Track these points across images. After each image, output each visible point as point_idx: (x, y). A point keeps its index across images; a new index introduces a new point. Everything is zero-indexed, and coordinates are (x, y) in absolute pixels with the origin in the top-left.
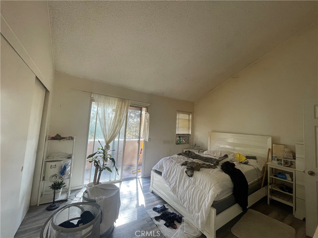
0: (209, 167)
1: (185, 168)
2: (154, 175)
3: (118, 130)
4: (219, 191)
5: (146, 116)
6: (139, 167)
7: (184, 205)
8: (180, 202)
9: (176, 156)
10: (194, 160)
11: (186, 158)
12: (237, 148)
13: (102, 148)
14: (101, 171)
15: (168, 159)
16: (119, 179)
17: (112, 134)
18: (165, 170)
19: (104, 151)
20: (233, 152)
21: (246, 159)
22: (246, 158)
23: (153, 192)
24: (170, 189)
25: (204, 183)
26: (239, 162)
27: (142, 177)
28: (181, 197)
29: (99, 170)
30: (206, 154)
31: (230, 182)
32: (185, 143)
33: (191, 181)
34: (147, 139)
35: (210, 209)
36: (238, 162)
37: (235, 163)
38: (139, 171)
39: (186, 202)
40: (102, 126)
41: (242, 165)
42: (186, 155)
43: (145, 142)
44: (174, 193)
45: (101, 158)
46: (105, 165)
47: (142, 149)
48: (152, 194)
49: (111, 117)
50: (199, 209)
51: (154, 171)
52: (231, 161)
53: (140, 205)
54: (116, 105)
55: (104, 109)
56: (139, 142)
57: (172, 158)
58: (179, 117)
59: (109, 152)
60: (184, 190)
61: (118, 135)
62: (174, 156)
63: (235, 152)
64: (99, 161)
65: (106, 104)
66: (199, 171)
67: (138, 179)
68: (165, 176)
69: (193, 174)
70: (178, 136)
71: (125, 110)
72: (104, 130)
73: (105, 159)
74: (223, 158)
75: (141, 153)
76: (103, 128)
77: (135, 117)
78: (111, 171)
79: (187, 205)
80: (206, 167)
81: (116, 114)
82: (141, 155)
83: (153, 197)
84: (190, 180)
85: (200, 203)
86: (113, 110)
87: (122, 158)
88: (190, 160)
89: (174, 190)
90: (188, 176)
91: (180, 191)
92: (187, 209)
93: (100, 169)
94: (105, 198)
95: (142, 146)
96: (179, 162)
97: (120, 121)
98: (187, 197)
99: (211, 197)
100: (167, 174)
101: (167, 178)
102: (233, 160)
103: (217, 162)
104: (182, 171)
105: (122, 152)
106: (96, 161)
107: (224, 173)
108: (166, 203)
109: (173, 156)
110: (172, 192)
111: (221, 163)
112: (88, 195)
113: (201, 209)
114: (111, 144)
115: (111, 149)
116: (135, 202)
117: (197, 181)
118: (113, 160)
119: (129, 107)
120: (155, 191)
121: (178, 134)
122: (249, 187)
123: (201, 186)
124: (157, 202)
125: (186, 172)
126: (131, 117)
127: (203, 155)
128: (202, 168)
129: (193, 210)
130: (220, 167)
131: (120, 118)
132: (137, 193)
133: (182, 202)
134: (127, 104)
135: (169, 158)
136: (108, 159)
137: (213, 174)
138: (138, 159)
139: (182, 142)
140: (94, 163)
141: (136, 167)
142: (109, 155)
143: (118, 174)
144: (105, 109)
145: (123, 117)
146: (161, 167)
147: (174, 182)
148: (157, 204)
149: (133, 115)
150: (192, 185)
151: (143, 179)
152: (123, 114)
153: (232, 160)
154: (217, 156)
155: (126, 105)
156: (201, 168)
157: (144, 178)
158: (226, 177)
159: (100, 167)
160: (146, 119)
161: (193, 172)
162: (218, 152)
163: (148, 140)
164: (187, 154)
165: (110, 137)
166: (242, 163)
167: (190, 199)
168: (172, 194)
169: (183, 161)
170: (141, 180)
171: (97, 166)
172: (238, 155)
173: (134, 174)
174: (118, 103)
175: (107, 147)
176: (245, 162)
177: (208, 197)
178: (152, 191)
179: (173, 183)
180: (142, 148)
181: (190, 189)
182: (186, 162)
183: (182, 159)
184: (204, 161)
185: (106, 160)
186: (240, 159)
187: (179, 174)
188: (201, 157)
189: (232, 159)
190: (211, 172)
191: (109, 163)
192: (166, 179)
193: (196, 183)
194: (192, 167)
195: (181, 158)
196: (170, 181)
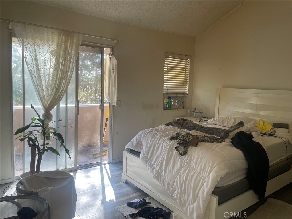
0: (213, 140)
1: (175, 143)
2: (127, 157)
3: (63, 88)
4: (223, 173)
5: (111, 64)
6: (104, 148)
7: (173, 196)
8: (168, 192)
9: (163, 127)
10: (190, 132)
11: (178, 129)
12: (262, 113)
13: (38, 118)
14: (41, 154)
15: (150, 132)
16: (73, 167)
17: (53, 94)
18: (144, 148)
19: (43, 122)
20: (254, 118)
21: (272, 129)
22: (272, 127)
23: (127, 183)
24: (152, 175)
25: (202, 163)
26: (261, 133)
27: (109, 163)
28: (169, 185)
29: (37, 152)
30: (210, 124)
31: (243, 160)
32: (178, 108)
33: (185, 161)
34: (114, 102)
35: (209, 197)
36: (259, 132)
37: (253, 134)
38: (104, 154)
39: (176, 191)
40: (35, 81)
41: (266, 138)
42: (178, 125)
43: (112, 106)
44: (158, 180)
45: (38, 133)
46: (48, 144)
47: (107, 119)
48: (125, 185)
49: (49, 66)
50: (195, 199)
51: (127, 151)
52: (247, 131)
53: (108, 200)
54: (55, 44)
55: (35, 51)
56: (101, 107)
57: (156, 130)
58: (168, 64)
59: (52, 124)
60: (174, 174)
61: (65, 96)
62: (160, 127)
63: (258, 119)
64: (36, 138)
65: (37, 41)
66: (196, 146)
67: (103, 166)
68: (145, 156)
69: (187, 151)
70: (167, 96)
71: (73, 51)
72: (38, 89)
73: (45, 135)
74: (237, 127)
75: (106, 126)
76: (36, 85)
77: (92, 68)
78: (58, 154)
79: (177, 195)
80: (208, 141)
81: (58, 59)
82: (107, 129)
83: (128, 189)
84: (183, 159)
85: (196, 191)
86: (52, 52)
87: (74, 135)
88: (185, 132)
89: (158, 176)
90: (180, 153)
91: (168, 176)
92: (178, 201)
93: (39, 151)
94: (51, 189)
95: (107, 114)
96: (167, 136)
97: (65, 72)
98: (177, 184)
99: (211, 181)
100: (148, 153)
101: (148, 160)
102: (251, 130)
103: (226, 134)
104: (171, 148)
105: (74, 123)
106: (30, 139)
107: (234, 148)
108: (147, 195)
109: (157, 128)
110: (156, 178)
111: (232, 135)
112: (25, 187)
113: (198, 198)
114: (53, 112)
115: (54, 119)
116: (101, 197)
117: (193, 160)
118: (59, 136)
119: (81, 47)
120: (130, 180)
121: (167, 93)
122: (270, 169)
123: (198, 167)
124: (134, 195)
125: (176, 148)
126: (86, 67)
127: (206, 125)
128: (202, 141)
129: (185, 201)
130: (230, 140)
131: (65, 67)
132: (102, 185)
133: (171, 191)
134: (75, 41)
135: (152, 131)
136: (51, 135)
137: (218, 150)
138: (102, 135)
139: (173, 107)
140: (28, 141)
141: (99, 149)
142: (52, 129)
143: (70, 157)
144: (37, 51)
145: (71, 65)
146: (139, 144)
147: (159, 165)
148: (134, 198)
149: (89, 63)
150: (186, 166)
151: (111, 165)
152: (70, 59)
153: (249, 130)
154: (227, 125)
155: (75, 43)
156: (200, 142)
157: (113, 163)
158: (237, 153)
159: (39, 148)
160: (112, 69)
161: (187, 148)
162: (231, 119)
163: (117, 103)
164: (180, 123)
165: (51, 99)
166: (266, 135)
167: (181, 186)
168: (156, 181)
169: (172, 134)
170: (107, 166)
171: (34, 147)
172: (262, 123)
173: (96, 158)
174: (59, 40)
175: (48, 116)
176: (271, 133)
177: (208, 182)
178: (126, 180)
179: (157, 166)
180: (108, 117)
181: (182, 172)
182: (177, 134)
183: (172, 132)
184: (205, 133)
185: (47, 137)
186: (264, 128)
187: (166, 153)
188: (202, 127)
189: (250, 128)
190: (214, 147)
191: (53, 142)
192: (146, 161)
193: (192, 164)
194: (186, 141)
195: (170, 130)
196: (152, 163)
